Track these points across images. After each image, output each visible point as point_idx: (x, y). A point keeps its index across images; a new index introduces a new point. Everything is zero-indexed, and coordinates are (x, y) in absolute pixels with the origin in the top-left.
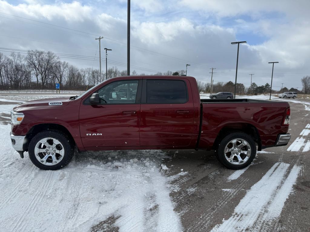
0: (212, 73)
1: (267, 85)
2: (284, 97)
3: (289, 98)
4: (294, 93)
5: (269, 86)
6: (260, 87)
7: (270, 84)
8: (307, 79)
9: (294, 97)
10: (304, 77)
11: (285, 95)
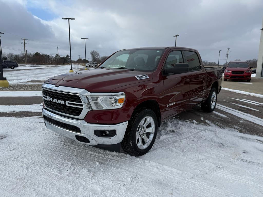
0: (24, 43)
1: (67, 56)
2: (90, 66)
3: (92, 66)
4: (96, 63)
5: (69, 57)
6: (62, 58)
7: (69, 56)
8: (94, 52)
9: (96, 66)
10: (92, 51)
11: (90, 64)
